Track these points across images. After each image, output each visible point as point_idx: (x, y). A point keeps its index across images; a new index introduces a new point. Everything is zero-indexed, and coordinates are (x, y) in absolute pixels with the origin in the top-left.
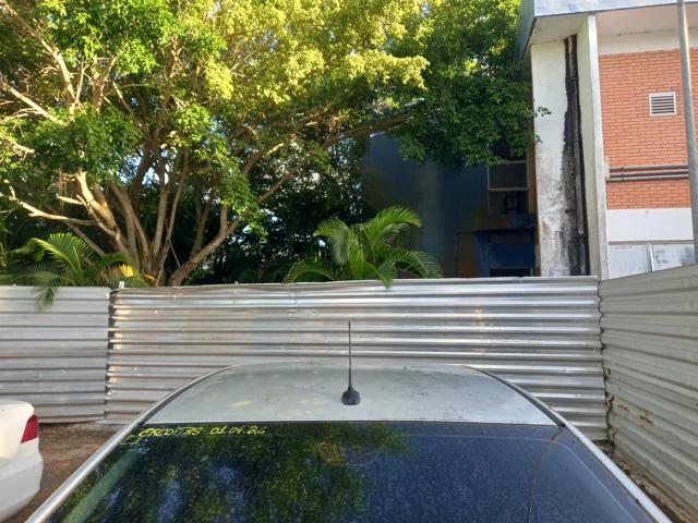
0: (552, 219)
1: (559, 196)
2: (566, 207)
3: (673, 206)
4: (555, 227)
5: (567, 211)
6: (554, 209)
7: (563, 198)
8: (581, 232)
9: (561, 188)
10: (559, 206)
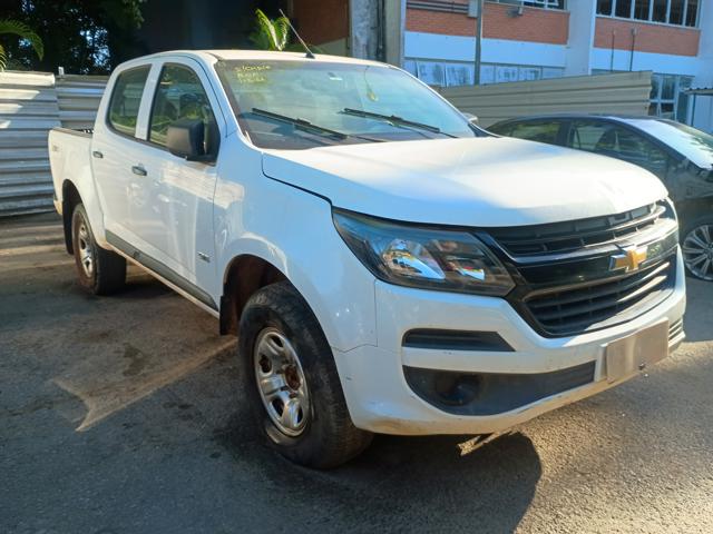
0: (361, 34)
1: (366, 15)
2: (372, 25)
3: (432, 32)
4: (363, 41)
5: (372, 28)
6: (362, 25)
7: (369, 16)
8: (381, 47)
9: (368, 7)
10: (366, 23)
